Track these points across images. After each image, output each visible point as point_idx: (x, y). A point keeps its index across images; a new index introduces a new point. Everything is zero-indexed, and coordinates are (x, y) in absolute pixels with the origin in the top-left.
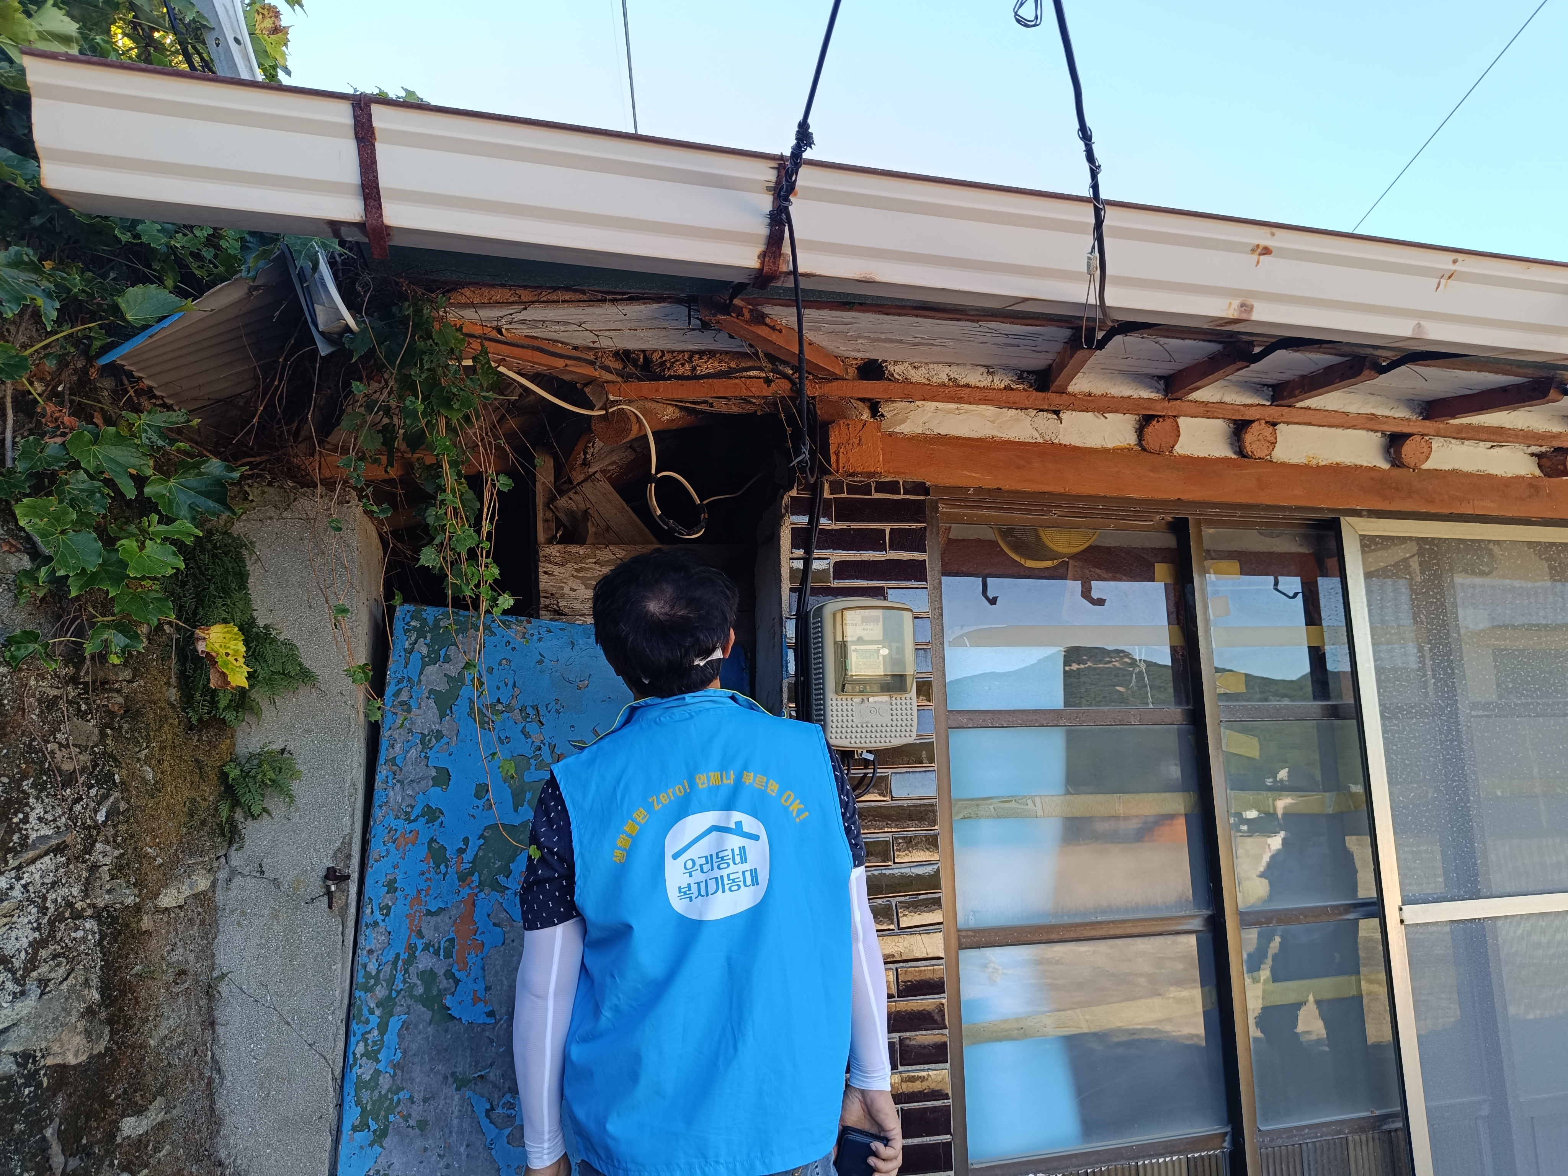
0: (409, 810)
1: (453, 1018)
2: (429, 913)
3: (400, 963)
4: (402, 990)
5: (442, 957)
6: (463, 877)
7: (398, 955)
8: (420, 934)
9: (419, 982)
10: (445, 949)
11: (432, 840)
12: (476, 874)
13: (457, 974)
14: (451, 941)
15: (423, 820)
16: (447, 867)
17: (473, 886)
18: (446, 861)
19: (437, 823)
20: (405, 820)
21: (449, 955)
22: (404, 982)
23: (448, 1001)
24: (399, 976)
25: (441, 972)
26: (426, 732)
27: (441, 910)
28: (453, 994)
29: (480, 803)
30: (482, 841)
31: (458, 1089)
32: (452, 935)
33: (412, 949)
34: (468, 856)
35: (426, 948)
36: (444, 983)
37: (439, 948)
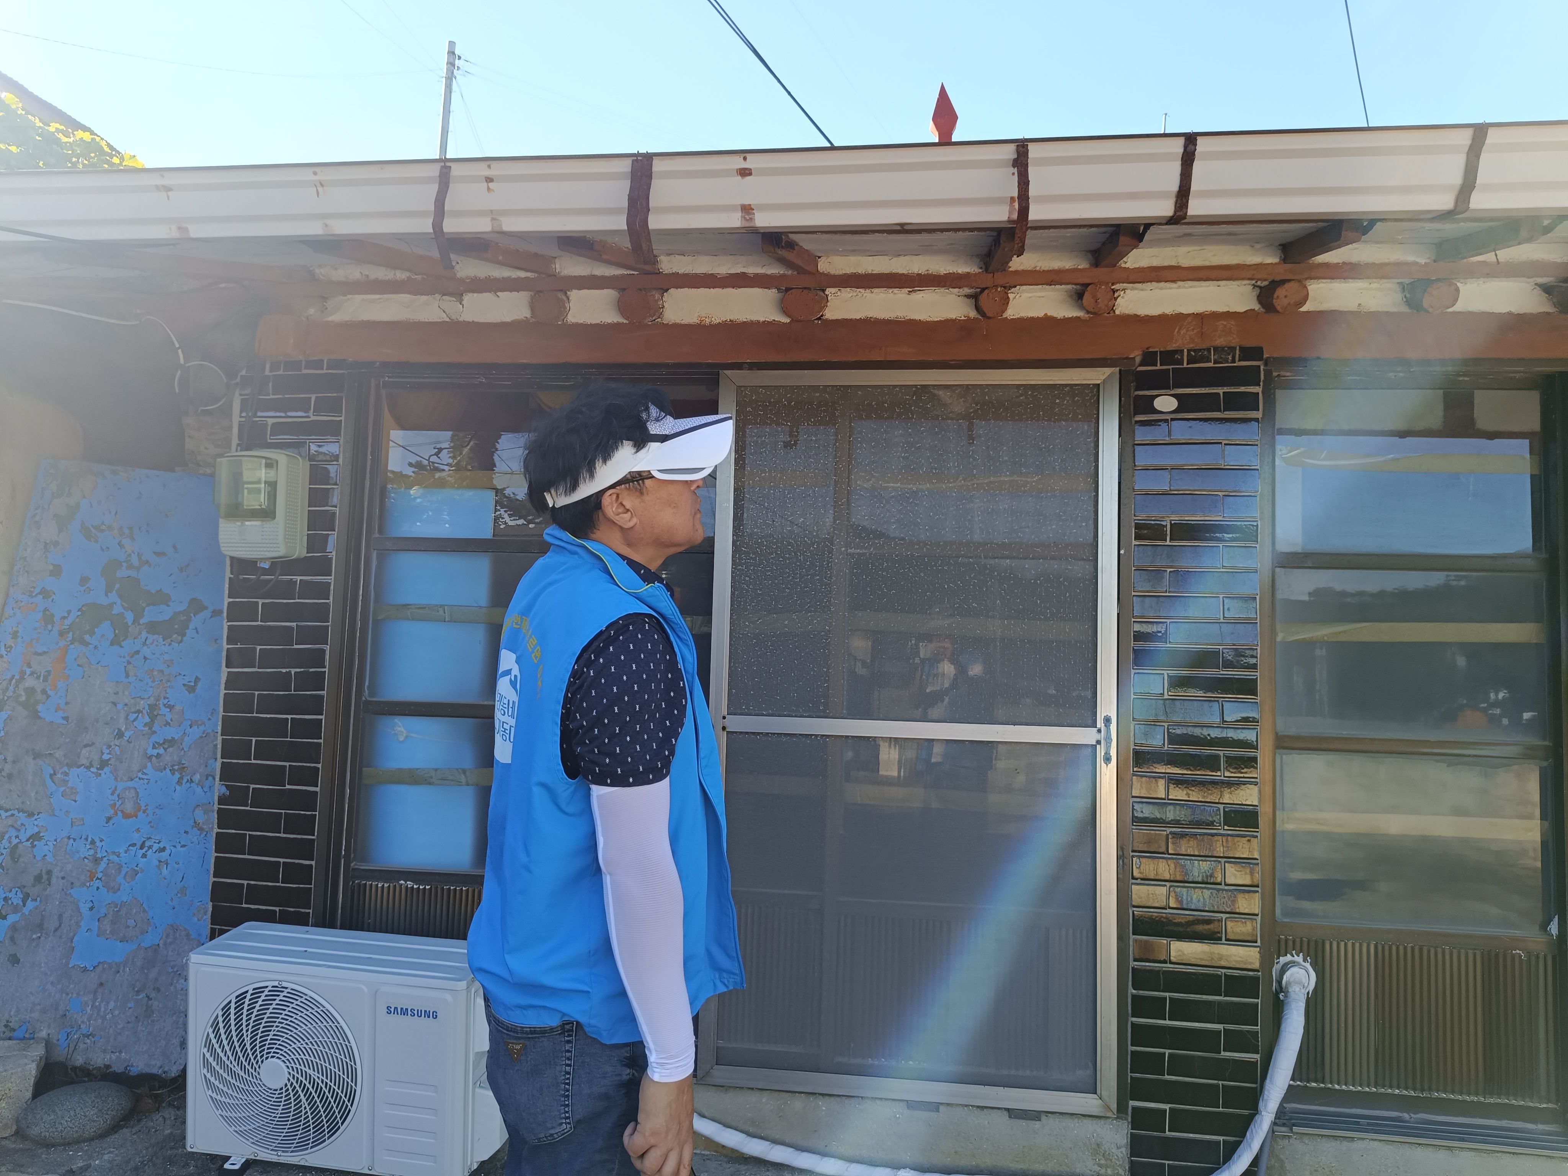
0: (32, 590)
1: (40, 718)
2: (36, 654)
3: (14, 681)
4: (11, 697)
5: (41, 681)
6: (62, 634)
7: (13, 676)
8: (29, 665)
9: (23, 694)
10: (44, 676)
11: (46, 610)
12: (71, 633)
13: (49, 692)
14: (49, 672)
15: (41, 597)
16: (52, 627)
17: (68, 640)
18: (53, 623)
19: (50, 599)
20: (29, 596)
21: (45, 680)
22: (14, 692)
23: (40, 708)
24: (11, 688)
25: (39, 690)
26: (48, 542)
27: (45, 653)
28: (44, 703)
29: (83, 589)
30: (79, 613)
31: (34, 759)
32: (50, 669)
33: (23, 673)
34: (67, 622)
35: (32, 674)
36: (39, 696)
37: (40, 676)
